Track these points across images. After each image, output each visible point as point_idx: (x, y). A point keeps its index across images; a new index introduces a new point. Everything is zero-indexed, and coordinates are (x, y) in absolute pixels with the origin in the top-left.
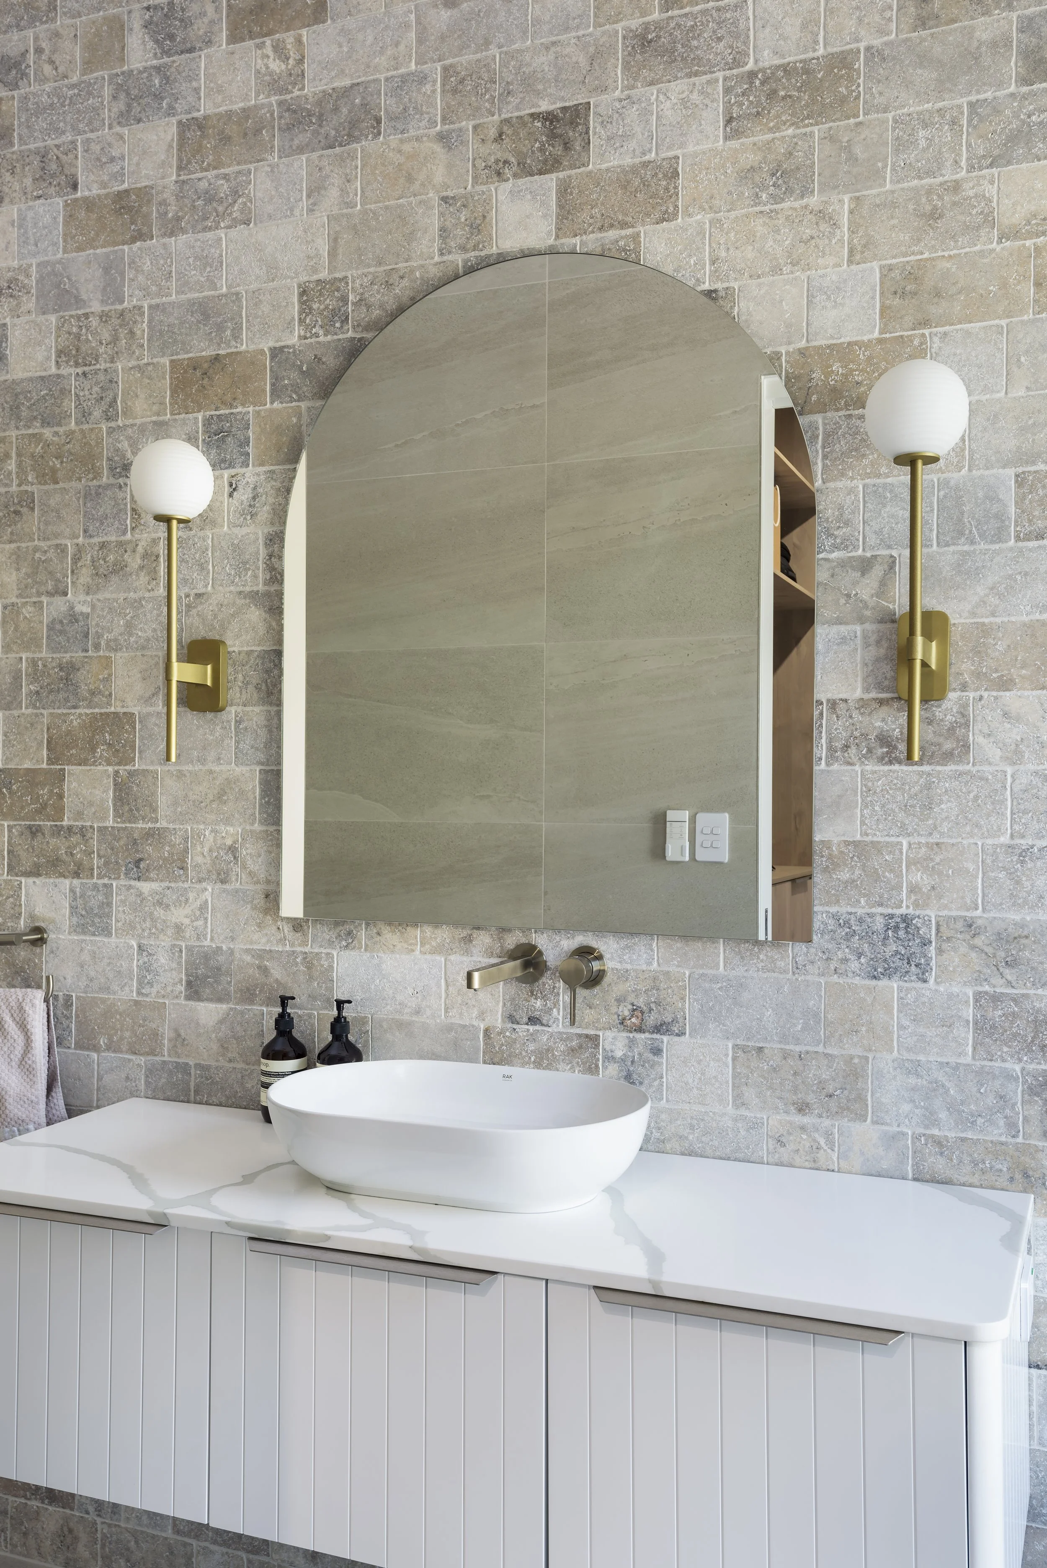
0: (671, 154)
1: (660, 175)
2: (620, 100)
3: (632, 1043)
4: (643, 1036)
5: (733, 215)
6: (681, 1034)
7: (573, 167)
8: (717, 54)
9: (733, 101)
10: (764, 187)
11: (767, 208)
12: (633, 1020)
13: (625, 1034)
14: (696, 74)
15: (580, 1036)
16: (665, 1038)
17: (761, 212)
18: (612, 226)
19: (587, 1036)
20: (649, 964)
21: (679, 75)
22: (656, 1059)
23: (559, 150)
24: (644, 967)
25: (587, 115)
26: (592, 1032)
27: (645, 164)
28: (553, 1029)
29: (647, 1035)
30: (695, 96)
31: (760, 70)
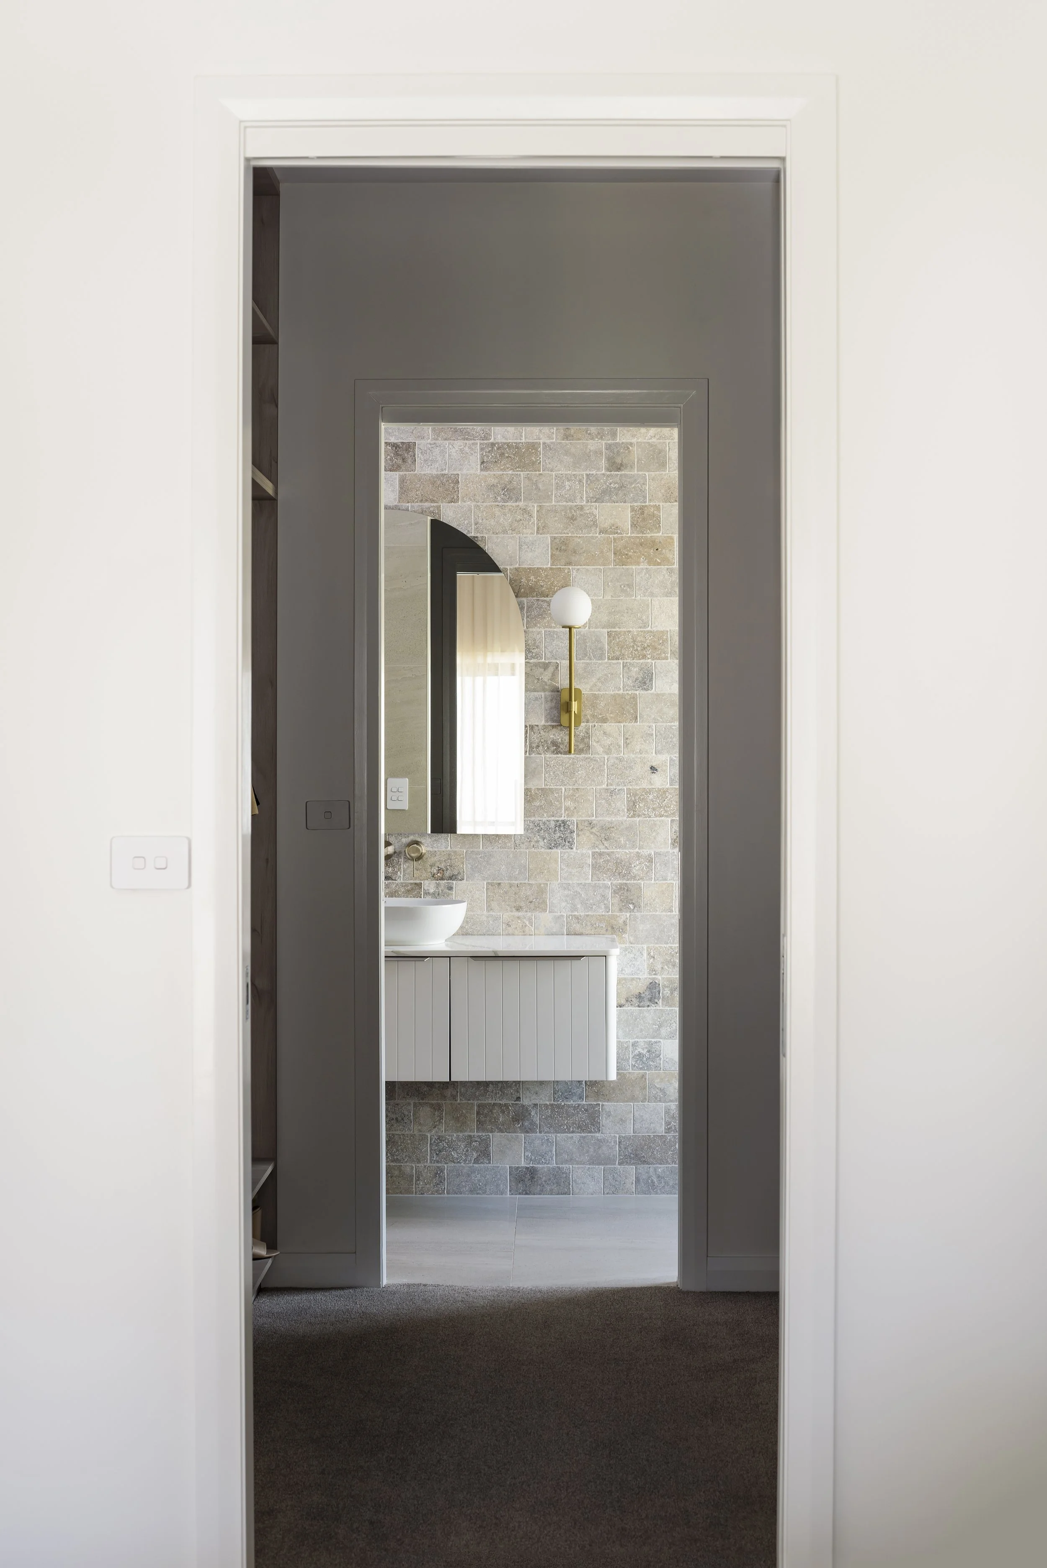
0: (455, 473)
1: (450, 481)
2: (431, 444)
3: (438, 885)
4: (443, 882)
5: (485, 504)
6: (462, 879)
7: (406, 470)
8: (476, 432)
9: (484, 454)
10: (499, 495)
11: (500, 504)
12: (439, 874)
13: (434, 882)
14: (467, 439)
15: (411, 884)
16: (454, 882)
17: (498, 505)
18: (427, 501)
19: (416, 884)
20: (446, 848)
21: (459, 438)
22: (450, 892)
23: (400, 462)
24: (444, 849)
25: (414, 449)
26: (418, 882)
27: (443, 475)
28: (398, 881)
29: (445, 881)
30: (466, 449)
31: (496, 443)
